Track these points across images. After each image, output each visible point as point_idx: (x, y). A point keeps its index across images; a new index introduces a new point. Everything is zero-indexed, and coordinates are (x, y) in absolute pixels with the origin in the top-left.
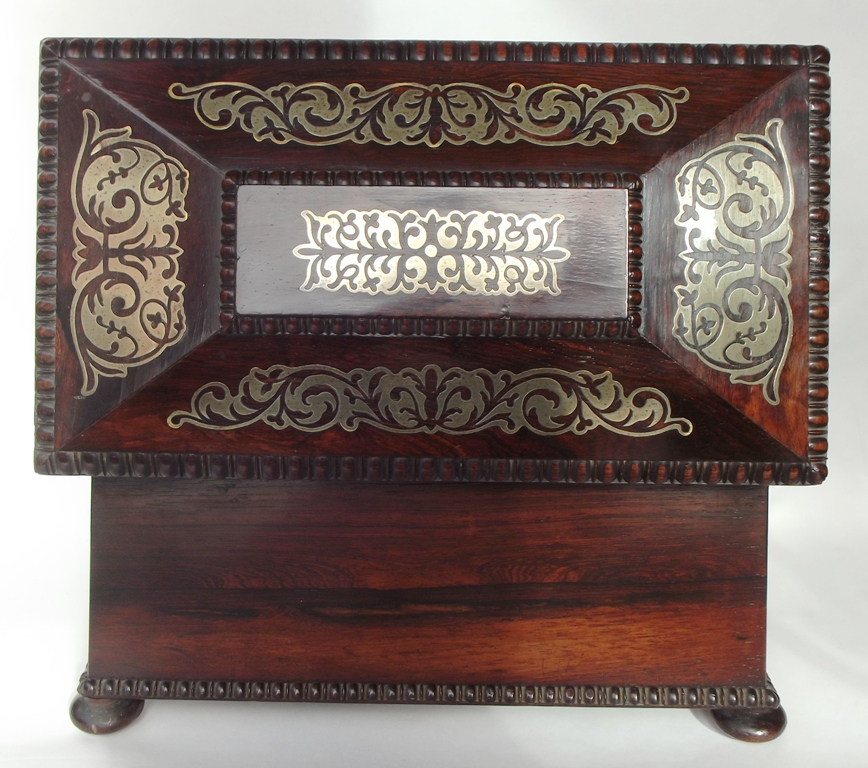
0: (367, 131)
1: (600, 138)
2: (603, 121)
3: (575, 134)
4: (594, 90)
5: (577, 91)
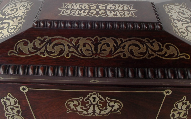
0: (119, 42)
1: (42, 39)
2: (40, 44)
3: (50, 40)
4: (40, 55)
5: (46, 55)
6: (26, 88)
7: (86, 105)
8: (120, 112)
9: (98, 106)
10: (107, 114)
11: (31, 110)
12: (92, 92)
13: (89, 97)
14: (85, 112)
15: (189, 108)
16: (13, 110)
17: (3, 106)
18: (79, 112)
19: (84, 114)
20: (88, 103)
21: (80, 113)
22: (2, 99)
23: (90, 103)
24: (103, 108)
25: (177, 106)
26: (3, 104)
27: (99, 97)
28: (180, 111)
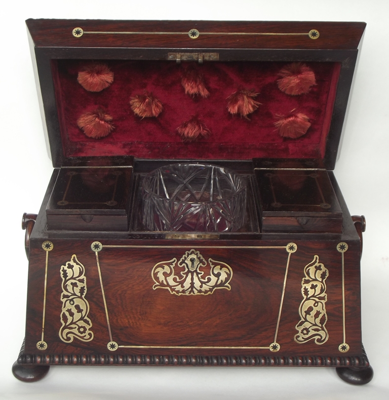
6: (100, 244)
7: (182, 273)
8: (229, 285)
9: (198, 274)
10: (211, 290)
11: (102, 286)
12: (189, 250)
13: (185, 258)
14: (179, 288)
15: (326, 277)
16: (75, 287)
17: (62, 280)
18: (170, 287)
19: (178, 292)
20: (183, 269)
21: (173, 290)
22: (62, 266)
23: (187, 270)
24: (205, 279)
25: (308, 274)
26: (62, 276)
27: (199, 258)
28: (315, 283)
